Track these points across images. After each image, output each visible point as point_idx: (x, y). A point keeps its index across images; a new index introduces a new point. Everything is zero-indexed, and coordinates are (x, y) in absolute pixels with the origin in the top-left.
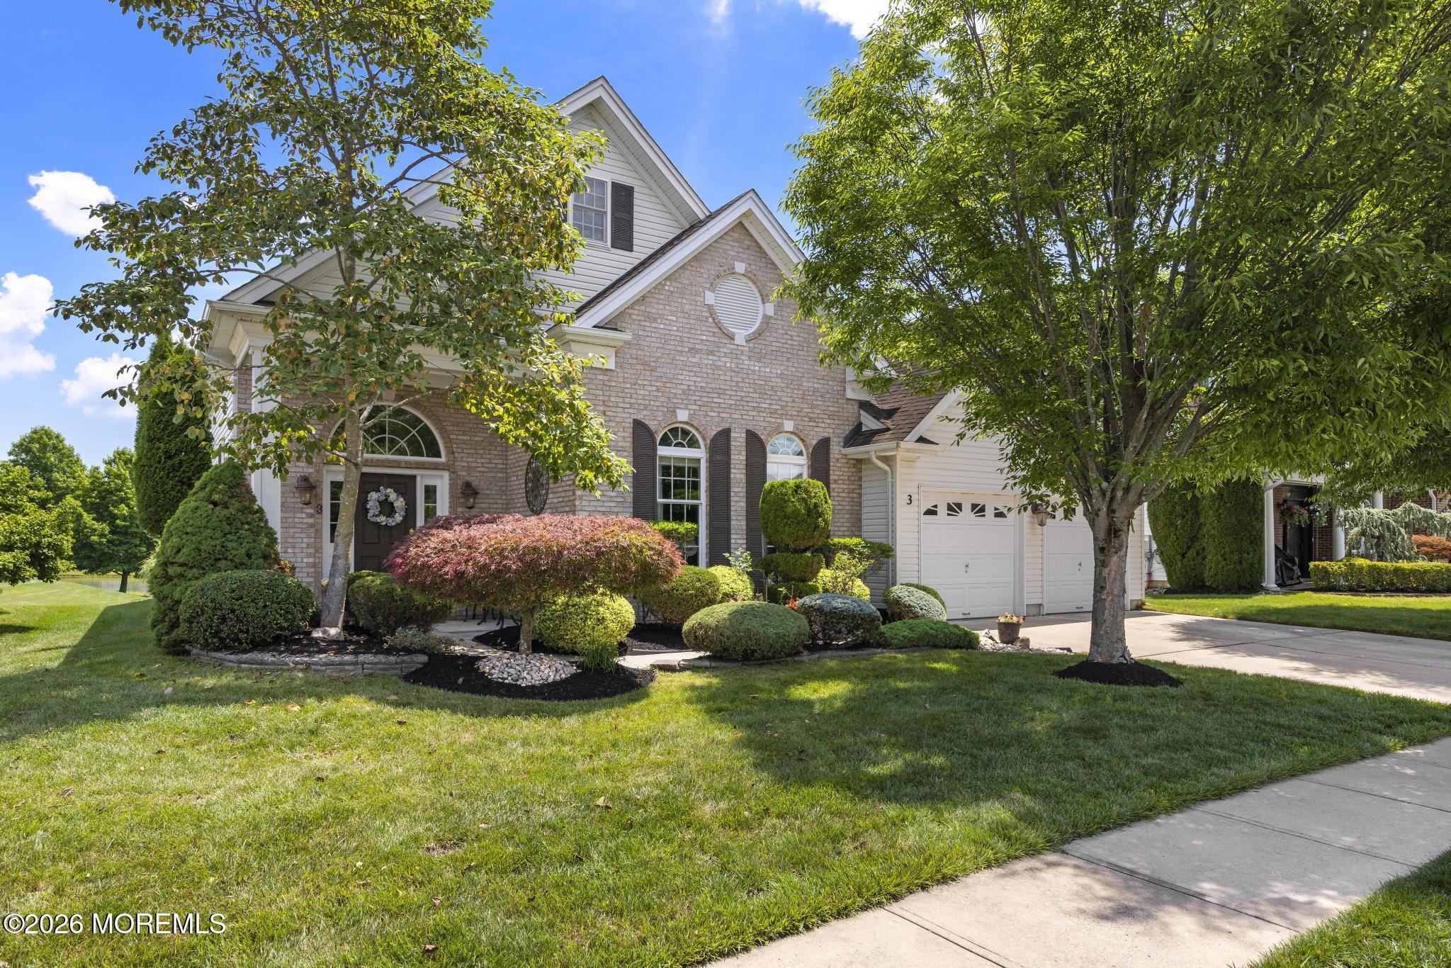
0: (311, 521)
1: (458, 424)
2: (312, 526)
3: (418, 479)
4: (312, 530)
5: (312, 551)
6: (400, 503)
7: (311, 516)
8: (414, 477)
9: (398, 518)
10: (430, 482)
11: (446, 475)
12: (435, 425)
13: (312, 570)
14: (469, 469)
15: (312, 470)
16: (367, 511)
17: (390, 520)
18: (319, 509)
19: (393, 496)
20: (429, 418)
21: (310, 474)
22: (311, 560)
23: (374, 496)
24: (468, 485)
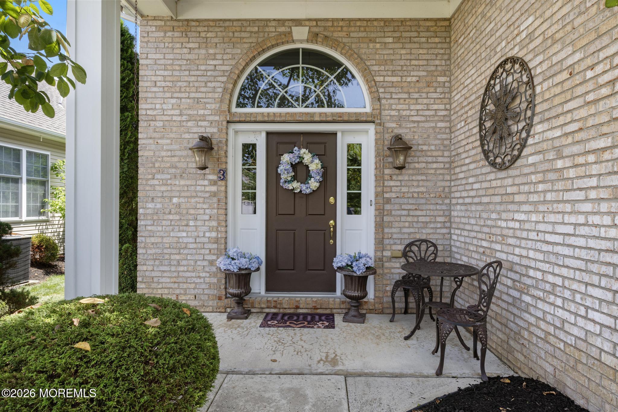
0: (214, 188)
1: (385, 62)
2: (214, 194)
3: (339, 135)
4: (215, 200)
5: (214, 224)
6: (315, 166)
7: (214, 183)
8: (335, 134)
9: (314, 184)
10: (353, 140)
11: (371, 128)
12: (357, 65)
13: (215, 246)
14: (400, 119)
15: (215, 130)
16: (278, 176)
17: (304, 187)
18: (223, 175)
19: (307, 158)
20: (349, 58)
21: (212, 134)
22: (214, 234)
23: (286, 158)
24: (398, 138)
